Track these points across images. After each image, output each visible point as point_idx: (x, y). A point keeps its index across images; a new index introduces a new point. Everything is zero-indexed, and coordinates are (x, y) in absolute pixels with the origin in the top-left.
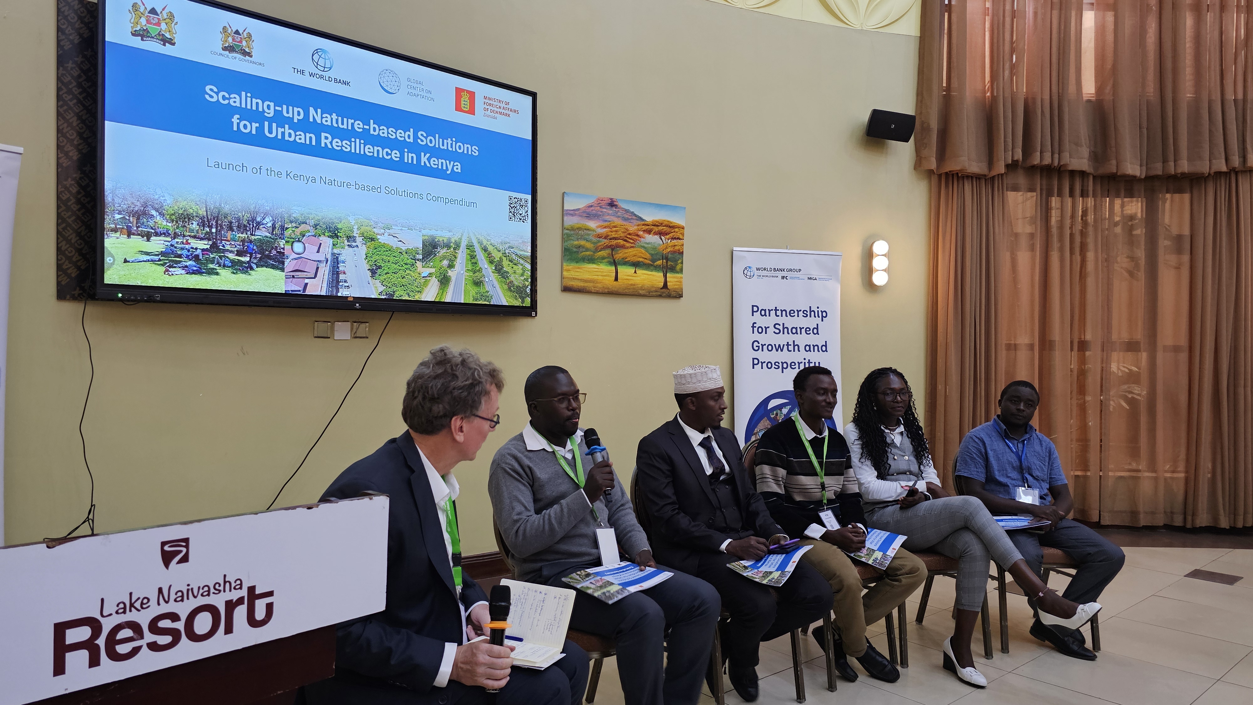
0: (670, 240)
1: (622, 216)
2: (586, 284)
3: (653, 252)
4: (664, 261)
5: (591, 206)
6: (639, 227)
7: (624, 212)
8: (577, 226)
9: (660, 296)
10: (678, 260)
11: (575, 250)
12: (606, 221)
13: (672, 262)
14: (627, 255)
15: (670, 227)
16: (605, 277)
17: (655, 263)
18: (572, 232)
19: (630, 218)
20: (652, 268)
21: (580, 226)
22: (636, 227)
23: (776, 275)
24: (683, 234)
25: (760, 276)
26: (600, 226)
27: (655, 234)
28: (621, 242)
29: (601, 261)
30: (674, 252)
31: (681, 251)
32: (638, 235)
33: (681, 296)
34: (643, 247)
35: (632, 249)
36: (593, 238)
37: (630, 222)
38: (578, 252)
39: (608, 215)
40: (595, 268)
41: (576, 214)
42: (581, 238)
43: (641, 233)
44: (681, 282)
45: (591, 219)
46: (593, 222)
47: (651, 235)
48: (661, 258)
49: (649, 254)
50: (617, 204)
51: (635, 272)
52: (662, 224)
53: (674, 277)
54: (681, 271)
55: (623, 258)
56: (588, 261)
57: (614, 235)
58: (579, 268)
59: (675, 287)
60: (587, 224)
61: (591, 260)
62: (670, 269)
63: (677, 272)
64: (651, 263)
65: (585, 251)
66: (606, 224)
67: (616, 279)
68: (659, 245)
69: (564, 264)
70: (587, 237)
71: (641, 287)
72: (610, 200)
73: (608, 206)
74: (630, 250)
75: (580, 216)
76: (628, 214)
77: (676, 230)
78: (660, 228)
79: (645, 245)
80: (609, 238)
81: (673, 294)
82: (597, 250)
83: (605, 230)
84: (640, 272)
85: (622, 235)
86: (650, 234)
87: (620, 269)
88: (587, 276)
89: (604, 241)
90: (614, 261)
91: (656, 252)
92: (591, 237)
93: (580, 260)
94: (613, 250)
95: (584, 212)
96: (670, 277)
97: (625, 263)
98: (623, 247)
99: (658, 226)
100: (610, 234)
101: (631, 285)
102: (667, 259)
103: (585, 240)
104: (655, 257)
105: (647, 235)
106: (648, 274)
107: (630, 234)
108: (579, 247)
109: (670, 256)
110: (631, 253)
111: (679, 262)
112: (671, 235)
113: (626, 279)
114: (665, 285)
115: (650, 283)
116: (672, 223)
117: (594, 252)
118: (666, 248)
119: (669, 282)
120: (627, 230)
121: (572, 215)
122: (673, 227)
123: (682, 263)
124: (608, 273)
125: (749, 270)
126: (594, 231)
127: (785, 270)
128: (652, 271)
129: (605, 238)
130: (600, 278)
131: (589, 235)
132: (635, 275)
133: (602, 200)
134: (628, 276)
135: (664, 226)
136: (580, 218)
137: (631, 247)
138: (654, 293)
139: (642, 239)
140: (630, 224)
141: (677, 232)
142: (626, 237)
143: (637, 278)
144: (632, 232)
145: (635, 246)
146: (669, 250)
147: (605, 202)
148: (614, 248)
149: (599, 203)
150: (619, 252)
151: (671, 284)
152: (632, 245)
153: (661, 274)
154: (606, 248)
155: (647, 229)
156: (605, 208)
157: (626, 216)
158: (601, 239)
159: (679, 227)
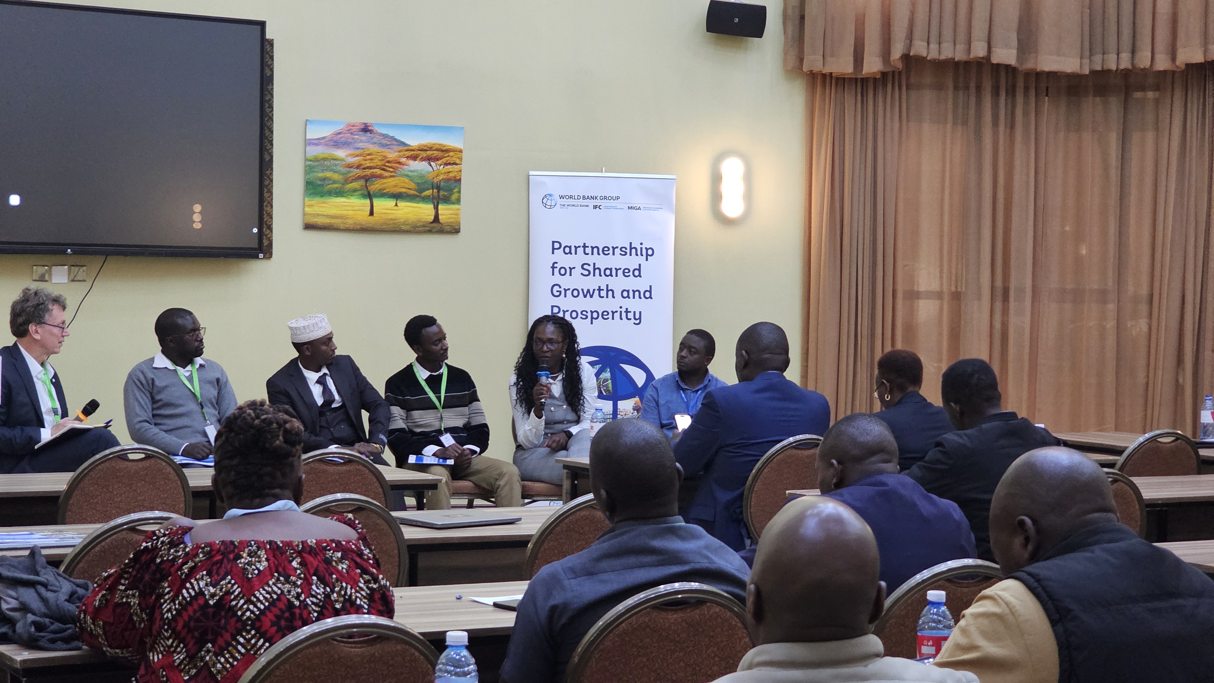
0: (442, 167)
1: (379, 142)
2: (333, 221)
3: (420, 181)
4: (435, 191)
5: (340, 133)
6: (400, 154)
7: (382, 137)
8: (322, 156)
9: (430, 231)
10: (454, 189)
11: (319, 183)
12: (359, 148)
13: (446, 192)
14: (386, 185)
15: (442, 151)
16: (357, 212)
17: (423, 194)
18: (316, 164)
19: (389, 143)
20: (418, 199)
21: (326, 156)
22: (397, 154)
23: (586, 204)
24: (461, 159)
25: (564, 205)
26: (350, 155)
27: (423, 159)
28: (378, 171)
29: (352, 193)
30: (448, 179)
31: (458, 178)
32: (399, 163)
33: (457, 231)
34: (407, 176)
35: (392, 179)
36: (341, 169)
37: (389, 148)
38: (323, 185)
39: (361, 141)
40: (345, 202)
41: (320, 143)
42: (326, 170)
43: (403, 160)
44: (457, 214)
45: (339, 148)
46: (342, 150)
47: (416, 162)
48: (431, 188)
49: (414, 183)
50: (372, 128)
51: (396, 205)
52: (431, 148)
53: (449, 209)
54: (458, 201)
55: (380, 190)
56: (336, 193)
57: (368, 164)
58: (324, 203)
59: (450, 220)
60: (334, 153)
61: (339, 193)
62: (443, 199)
63: (453, 203)
64: (417, 193)
65: (332, 184)
66: (358, 152)
67: (372, 213)
68: (429, 172)
69: (306, 199)
70: (335, 168)
71: (404, 222)
72: (364, 126)
73: (362, 131)
74: (390, 180)
75: (327, 145)
76: (387, 139)
77: (451, 154)
78: (429, 153)
79: (409, 173)
80: (361, 167)
81: (448, 228)
82: (347, 181)
83: (356, 159)
84: (402, 204)
85: (379, 163)
86: (415, 160)
87: (376, 202)
88: (333, 212)
90: (369, 193)
91: (424, 181)
92: (339, 168)
93: (326, 194)
94: (366, 181)
95: (330, 140)
96: (443, 209)
97: (383, 194)
98: (380, 177)
99: (426, 150)
100: (363, 162)
101: (391, 219)
102: (439, 188)
103: (331, 171)
104: (422, 187)
105: (411, 162)
106: (413, 207)
107: (389, 162)
108: (324, 179)
109: (442, 184)
110: (390, 183)
111: (454, 191)
112: (444, 160)
113: (383, 213)
114: (436, 219)
115: (415, 217)
116: (445, 146)
117: (343, 184)
118: (438, 175)
119: (442, 215)
120: (386, 157)
121: (316, 144)
122: (447, 151)
123: (459, 192)
124: (361, 208)
125: (550, 199)
126: (342, 160)
127: (598, 198)
128: (418, 202)
129: (357, 168)
130: (350, 212)
131: (336, 165)
132: (396, 208)
133: (353, 126)
134: (386, 209)
135: (433, 151)
136: (326, 147)
137: (391, 176)
138: (421, 229)
139: (405, 167)
140: (389, 150)
141: (452, 157)
142: (384, 165)
143: (398, 212)
144: (391, 159)
145: (395, 175)
146: (441, 178)
147: (357, 128)
148: (369, 179)
149: (350, 129)
150: (375, 183)
151: (444, 217)
152: (392, 174)
153: (431, 206)
154: (358, 179)
155: (412, 155)
156: (358, 135)
157: (384, 142)
158: (351, 169)
159: (454, 150)
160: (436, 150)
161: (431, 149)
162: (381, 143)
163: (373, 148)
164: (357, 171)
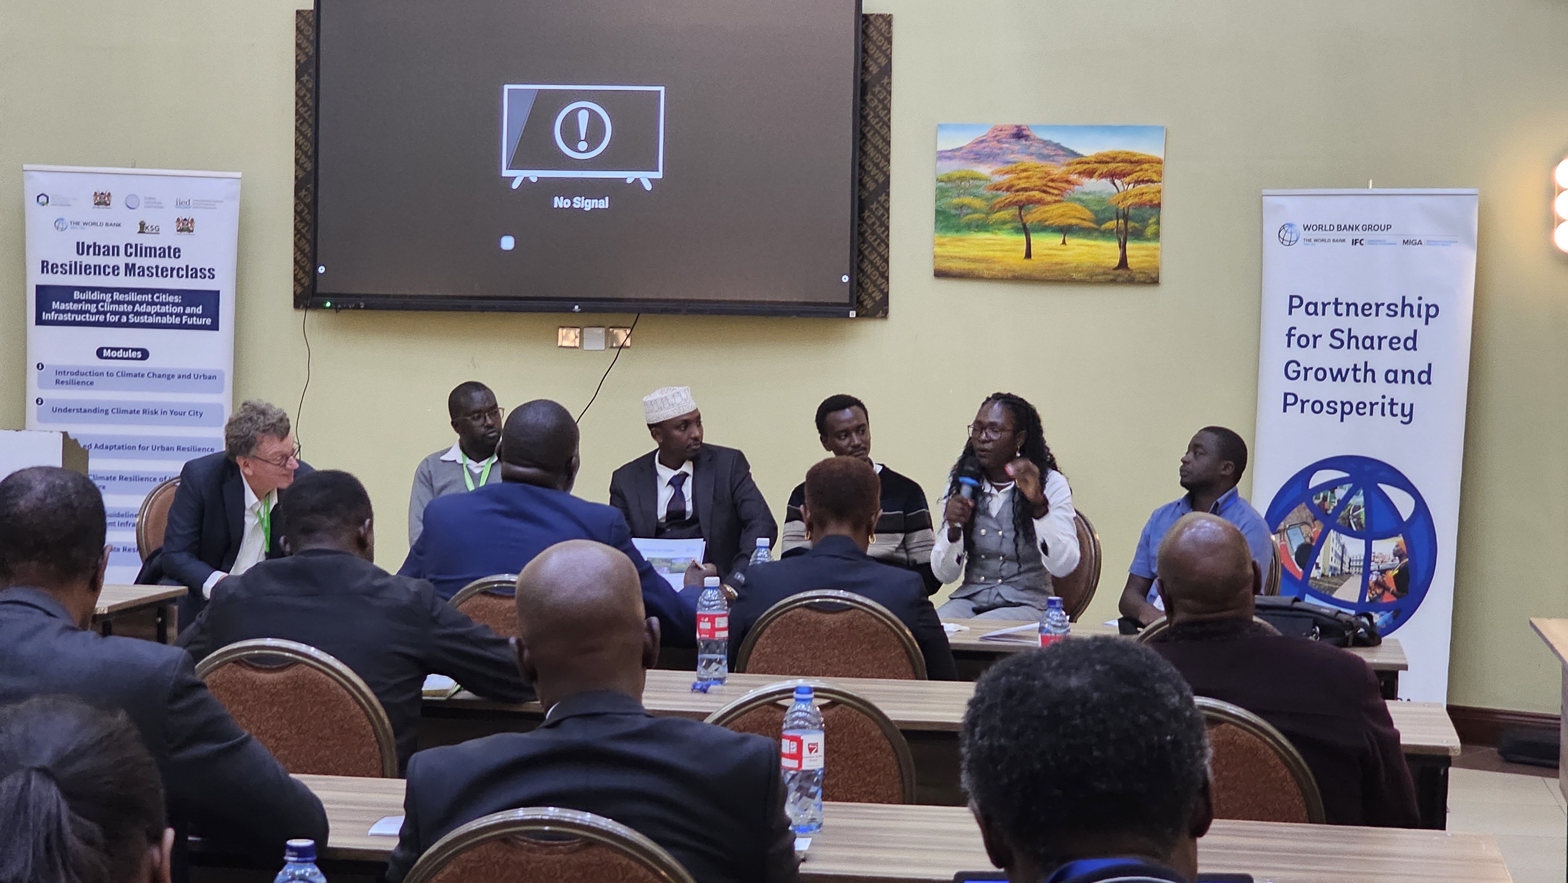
0: (1131, 186)
1: (1038, 152)
2: (973, 266)
3: (1097, 208)
4: (1121, 221)
5: (982, 141)
6: (1069, 168)
7: (1041, 145)
8: (958, 174)
9: (1113, 282)
10: (1150, 219)
11: (953, 212)
12: (1009, 163)
13: (1137, 223)
14: (1049, 215)
15: (1131, 162)
16: (1008, 253)
17: (1103, 227)
18: (949, 185)
19: (1052, 154)
20: (1096, 234)
21: (964, 174)
22: (1064, 168)
23: (1342, 237)
24: (1160, 174)
25: (1310, 240)
26: (998, 172)
27: (1102, 176)
28: (1037, 195)
29: (1000, 227)
30: (1142, 204)
31: (1156, 202)
32: (1068, 182)
33: (1153, 281)
34: (1080, 200)
35: (1058, 205)
36: (985, 192)
37: (1053, 161)
38: (959, 215)
39: (1013, 152)
40: (990, 239)
41: (956, 155)
42: (965, 193)
43: (1074, 177)
44: (1155, 256)
45: (981, 162)
46: (987, 166)
47: (1093, 180)
48: (1114, 216)
49: (1091, 210)
50: (1029, 133)
51: (1064, 243)
53: (1142, 249)
54: (1156, 236)
55: (1040, 221)
56: (977, 227)
57: (1023, 184)
58: (960, 240)
59: (1143, 265)
60: (975, 169)
61: (982, 227)
62: (1132, 234)
63: (1148, 240)
64: (1094, 226)
65: (971, 214)
66: (1008, 167)
67: (1028, 255)
68: (1111, 194)
69: (937, 235)
70: (975, 191)
71: (1075, 267)
72: (1016, 129)
73: (1013, 137)
74: (1054, 206)
75: (964, 159)
76: (1050, 148)
77: (1146, 166)
78: (1112, 166)
79: (1082, 196)
80: (1013, 189)
81: (1141, 277)
82: (992, 210)
83: (1006, 177)
84: (1072, 241)
85: (1039, 183)
86: (1091, 177)
87: (1034, 238)
88: (973, 252)
89: (1005, 196)
90: (1024, 225)
91: (1103, 207)
92: (981, 191)
93: (964, 228)
94: (1021, 208)
95: (970, 152)
96: (1132, 249)
97: (1044, 228)
98: (1040, 202)
99: (1107, 162)
100: (1016, 182)
101: (1057, 264)
102: (1126, 217)
103: (971, 195)
104: (1101, 216)
105: (1086, 181)
106: (1088, 245)
107: (1053, 181)
108: (961, 207)
109: (1131, 211)
110: (1054, 212)
111: (1150, 222)
112: (1135, 176)
113: (1045, 255)
114: (1123, 263)
115: (1092, 260)
116: (1135, 155)
117: (987, 214)
118: (1125, 199)
119: (1133, 257)
120: (1048, 174)
121: (950, 158)
122: (1139, 162)
123: (1158, 223)
124: (1013, 247)
125: (1290, 231)
126: (986, 180)
127: (1360, 228)
128: (1096, 239)
129: (1008, 189)
130: (999, 254)
131: (978, 187)
132: (1063, 247)
133: (1001, 130)
134: (1050, 249)
135: (1119, 162)
136: (964, 161)
137: (1056, 202)
138: (1100, 277)
139: (1076, 187)
140: (1054, 163)
141: (1147, 170)
142: (1046, 185)
143: (1067, 253)
144: (1056, 176)
145: (1062, 199)
146: (1129, 202)
147: (1006, 132)
148: (1024, 205)
149: (997, 135)
150: (1034, 211)
151: (1135, 260)
152: (1057, 198)
153: (1115, 244)
154: (1009, 205)
155: (1085, 170)
156: (1007, 142)
157: (1045, 152)
158: (999, 192)
159: (1150, 161)
160: (1123, 161)
161: (1114, 159)
162: (1040, 154)
163: (1030, 162)
164: (1006, 194)
